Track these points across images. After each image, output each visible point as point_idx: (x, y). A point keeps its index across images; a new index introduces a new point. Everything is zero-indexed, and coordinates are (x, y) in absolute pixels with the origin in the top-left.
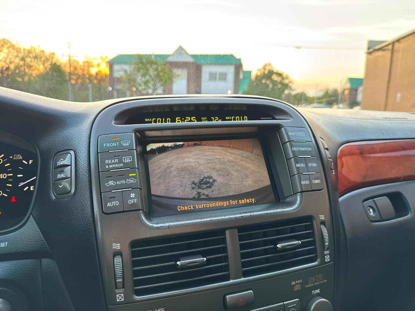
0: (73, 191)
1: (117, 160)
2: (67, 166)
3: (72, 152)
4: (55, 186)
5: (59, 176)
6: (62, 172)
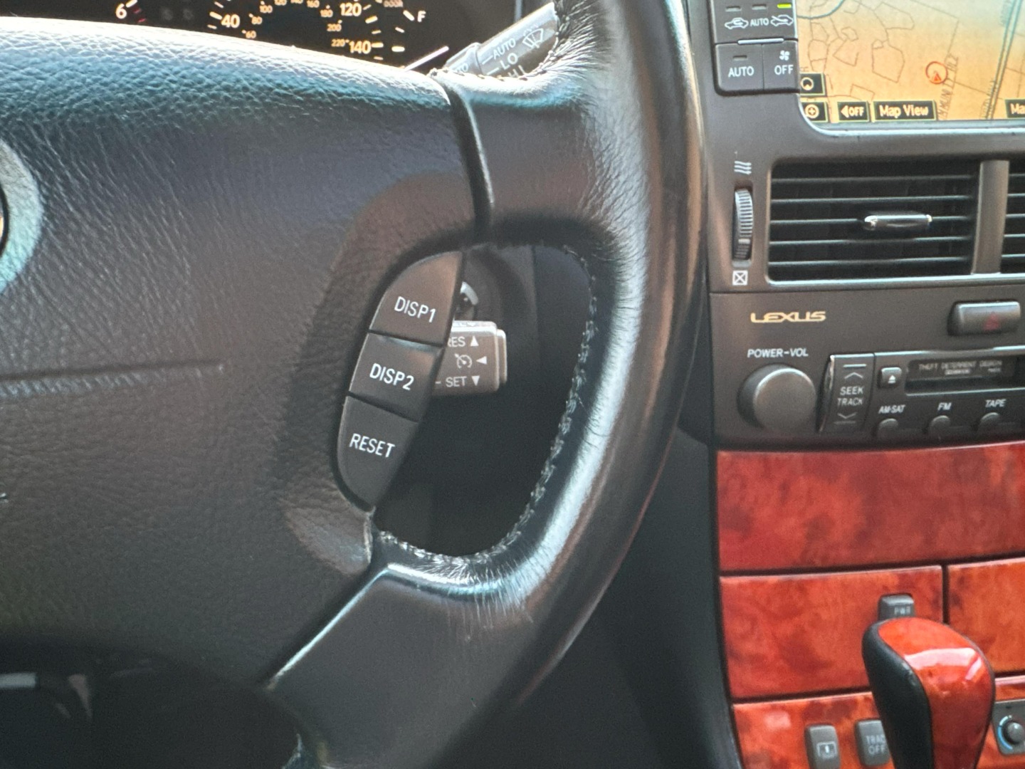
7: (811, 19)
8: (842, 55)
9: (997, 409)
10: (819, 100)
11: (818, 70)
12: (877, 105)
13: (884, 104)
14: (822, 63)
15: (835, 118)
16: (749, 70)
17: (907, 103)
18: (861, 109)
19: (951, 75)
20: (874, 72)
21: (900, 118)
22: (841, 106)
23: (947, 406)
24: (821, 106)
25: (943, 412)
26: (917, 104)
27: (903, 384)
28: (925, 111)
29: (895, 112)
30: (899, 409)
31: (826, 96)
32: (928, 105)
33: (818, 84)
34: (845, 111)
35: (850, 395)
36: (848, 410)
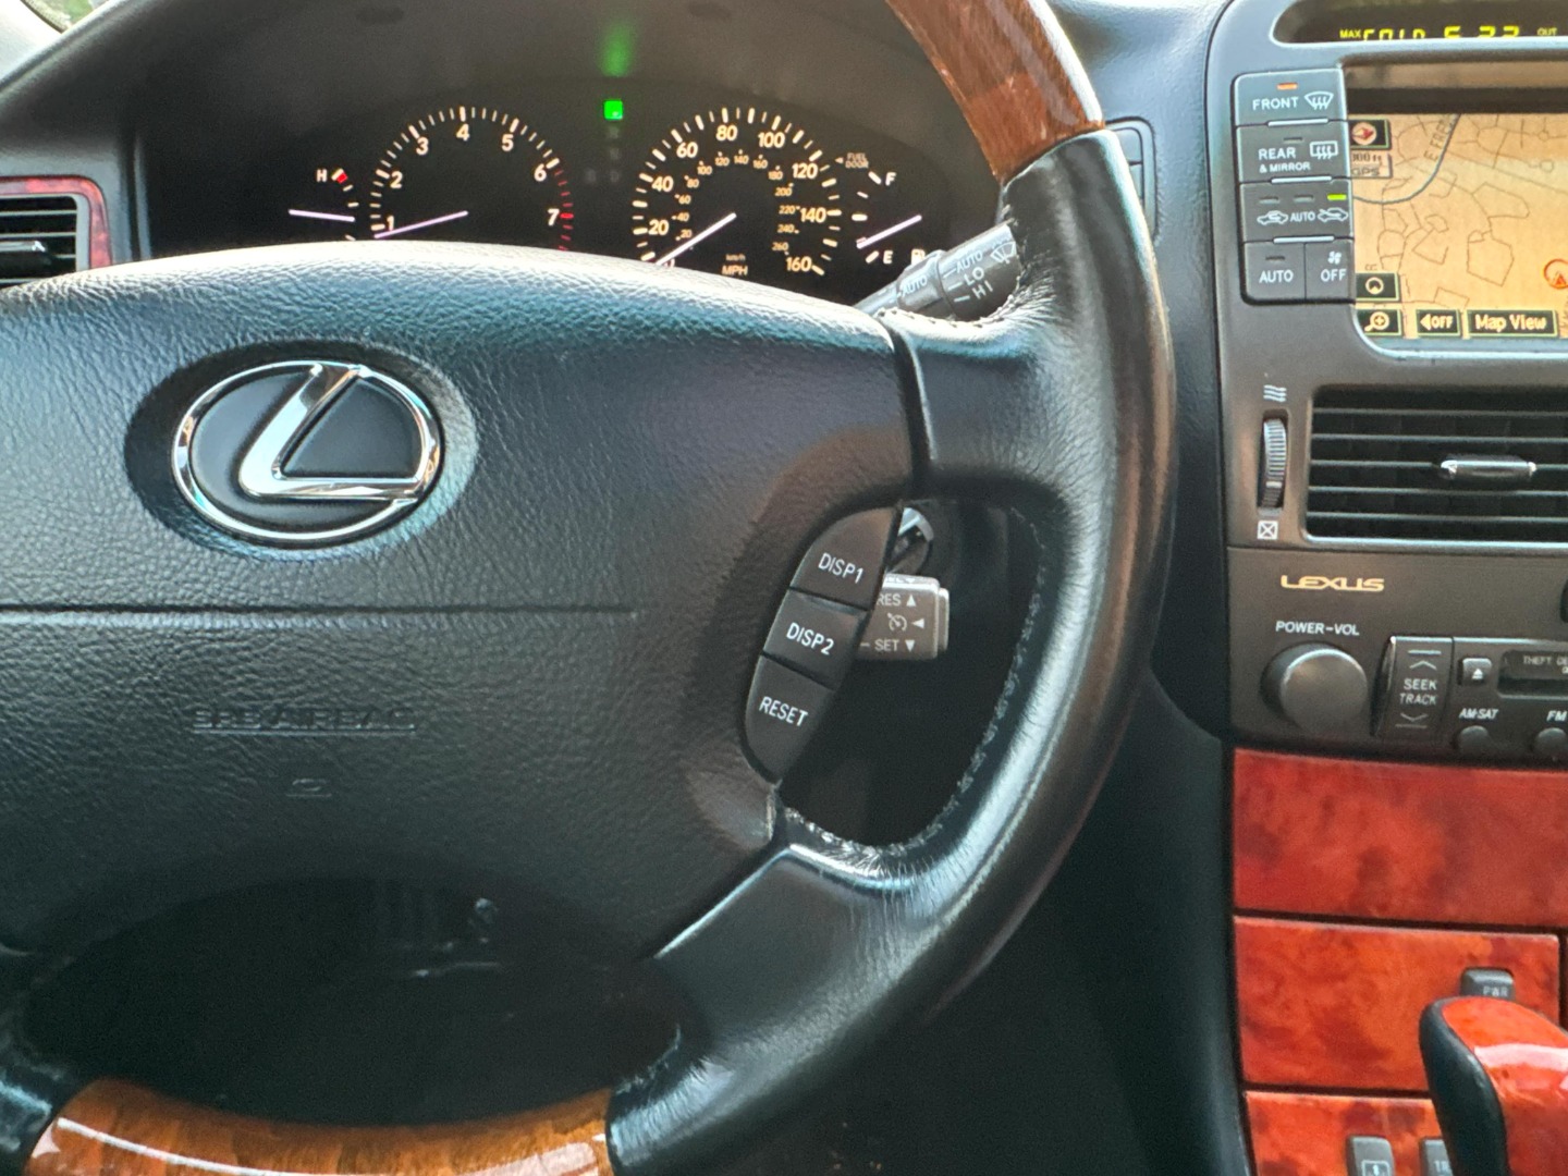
1: (1291, 152)
7: (1383, 204)
8: (1423, 249)
10: (1390, 307)
11: (1391, 268)
12: (1472, 315)
13: (1482, 314)
14: (1396, 260)
15: (1412, 332)
16: (1287, 275)
17: (1516, 313)
18: (1449, 320)
20: (1468, 272)
21: (1504, 331)
22: (1421, 315)
24: (1393, 315)
25: (1555, 723)
26: (1529, 315)
27: (1495, 681)
28: (1542, 324)
29: (1497, 324)
30: (1489, 715)
31: (1400, 301)
32: (1548, 315)
33: (1390, 287)
34: (1427, 322)
35: (1418, 690)
36: (1414, 709)
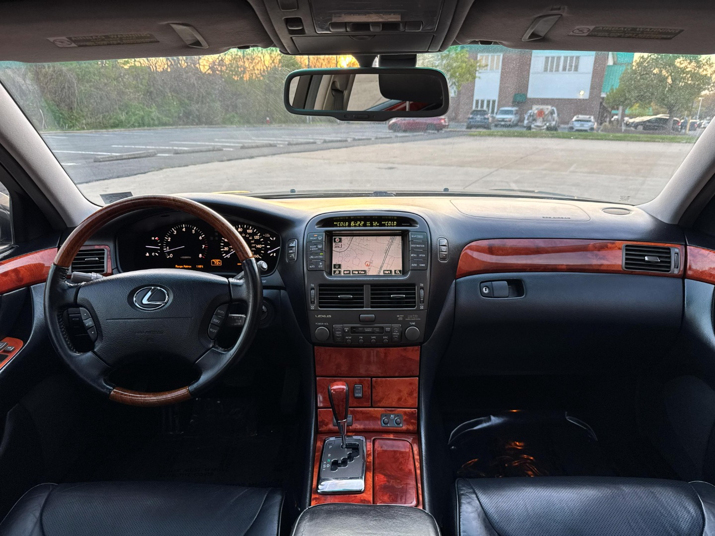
0: (296, 259)
1: (315, 246)
2: (294, 247)
3: (296, 240)
4: (288, 256)
5: (290, 252)
6: (291, 250)
7: (339, 252)
8: (345, 260)
9: (374, 339)
10: (339, 270)
12: (353, 271)
14: (340, 262)
15: (342, 274)
17: (360, 271)
18: (349, 272)
19: (371, 264)
23: (362, 338)
25: (361, 339)
27: (350, 331)
28: (364, 273)
29: (357, 272)
30: (350, 338)
33: (339, 266)
35: (338, 334)
36: (338, 337)
